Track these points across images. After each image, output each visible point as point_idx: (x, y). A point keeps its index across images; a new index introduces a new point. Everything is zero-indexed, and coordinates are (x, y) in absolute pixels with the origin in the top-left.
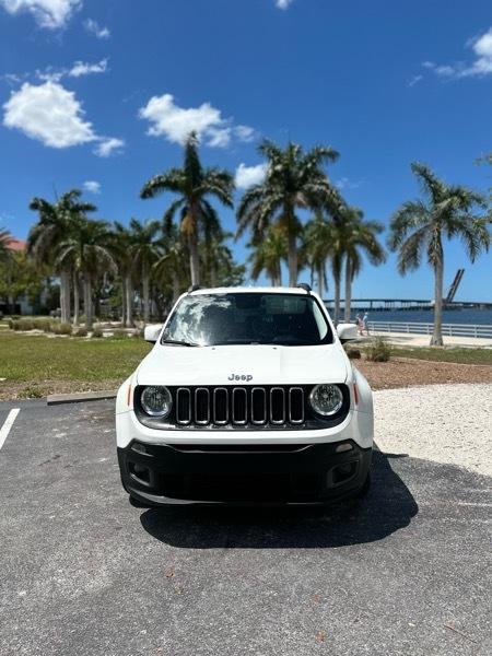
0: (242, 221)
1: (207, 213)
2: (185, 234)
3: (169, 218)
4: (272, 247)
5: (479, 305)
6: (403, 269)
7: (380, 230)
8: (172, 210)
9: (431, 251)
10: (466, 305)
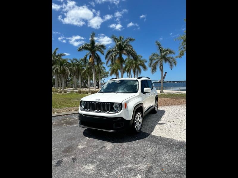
0: (107, 59)
1: (97, 57)
2: (91, 62)
3: (86, 58)
4: (116, 66)
5: (171, 81)
6: (153, 72)
7: (146, 62)
8: (87, 56)
9: (160, 67)
10: (167, 82)
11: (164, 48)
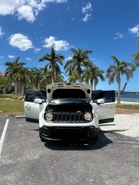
0: (66, 69)
1: (57, 67)
2: (51, 72)
3: (46, 68)
4: (74, 76)
5: (131, 92)
6: (110, 83)
7: (103, 72)
8: (47, 66)
9: (117, 78)
10: (128, 92)
11: (120, 61)
